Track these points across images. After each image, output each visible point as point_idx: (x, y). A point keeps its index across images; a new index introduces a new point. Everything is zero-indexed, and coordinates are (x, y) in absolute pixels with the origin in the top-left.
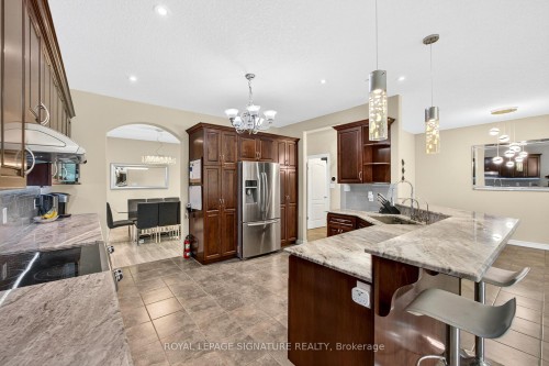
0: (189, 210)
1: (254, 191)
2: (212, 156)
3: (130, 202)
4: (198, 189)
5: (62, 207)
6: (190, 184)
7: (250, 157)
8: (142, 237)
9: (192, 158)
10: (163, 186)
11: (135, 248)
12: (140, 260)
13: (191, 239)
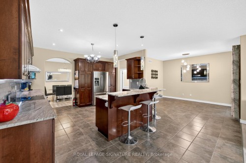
0: (75, 88)
1: (98, 82)
2: (82, 69)
3: (53, 86)
4: (77, 81)
5: (30, 87)
6: (75, 79)
7: (97, 70)
8: (58, 100)
9: (76, 70)
10: (67, 80)
11: (55, 103)
12: (57, 106)
13: (75, 99)
